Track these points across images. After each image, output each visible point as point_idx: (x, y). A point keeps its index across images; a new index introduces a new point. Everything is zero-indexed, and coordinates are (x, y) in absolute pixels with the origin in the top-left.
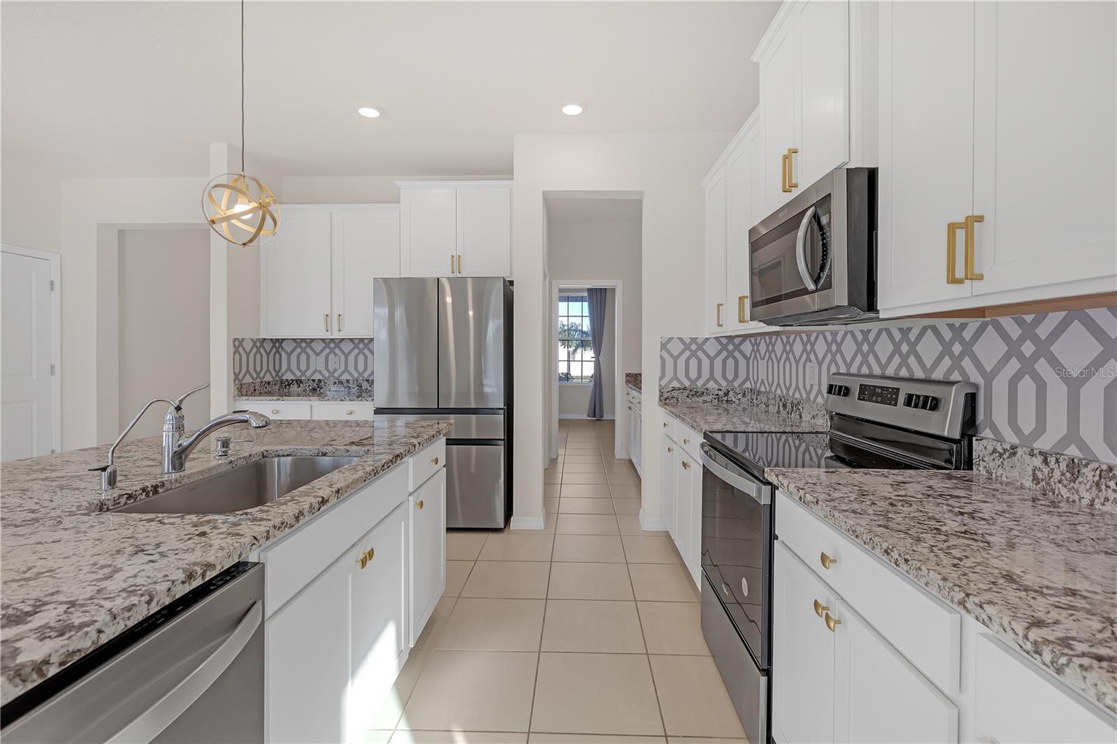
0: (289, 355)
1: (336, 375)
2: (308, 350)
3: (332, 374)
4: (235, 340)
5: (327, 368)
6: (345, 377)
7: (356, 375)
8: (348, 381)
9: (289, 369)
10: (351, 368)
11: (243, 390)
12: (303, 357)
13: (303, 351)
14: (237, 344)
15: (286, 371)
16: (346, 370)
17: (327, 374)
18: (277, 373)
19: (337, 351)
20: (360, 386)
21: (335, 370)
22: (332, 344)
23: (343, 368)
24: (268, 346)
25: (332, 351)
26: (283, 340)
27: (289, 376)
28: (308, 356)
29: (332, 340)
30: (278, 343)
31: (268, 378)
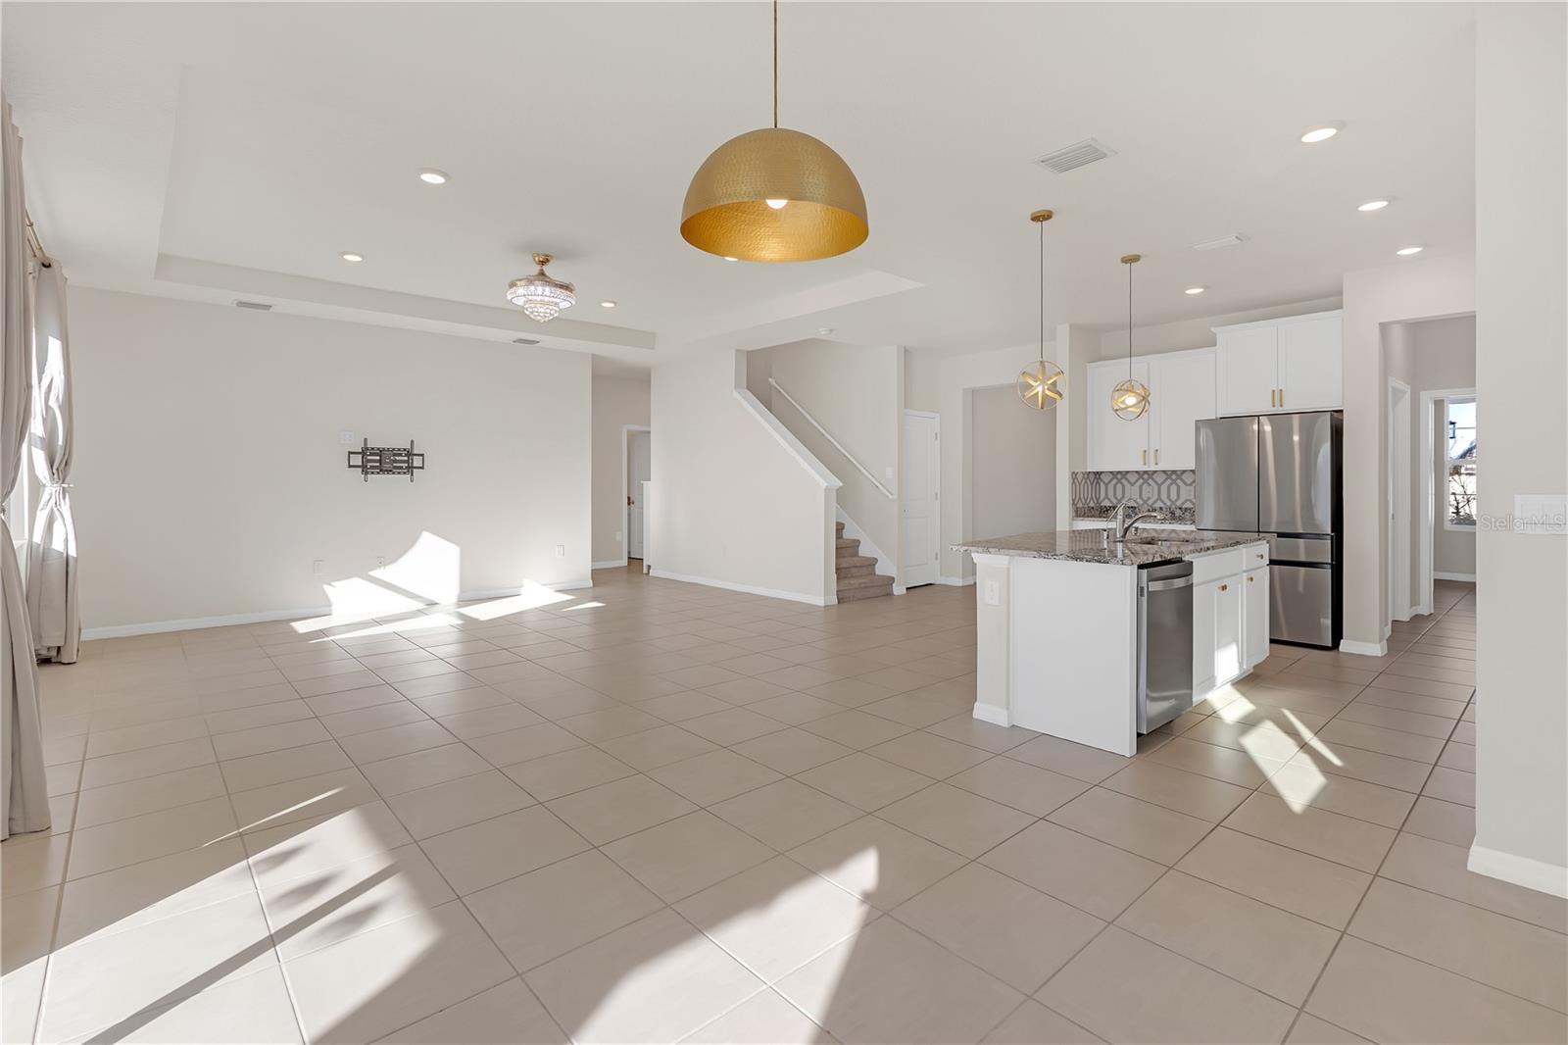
0: (1107, 485)
1: (1150, 502)
2: (1124, 481)
3: (1145, 502)
4: (1073, 473)
5: (1140, 497)
6: (1159, 504)
7: (1169, 503)
8: (1161, 508)
9: (1106, 497)
10: (1164, 496)
11: (1080, 513)
12: (1119, 486)
13: (1119, 481)
14: (1074, 475)
15: (1104, 499)
16: (1159, 498)
17: (1141, 502)
18: (1097, 500)
19: (1150, 481)
20: (1173, 513)
21: (1149, 499)
22: (1146, 476)
23: (1156, 497)
24: (1092, 477)
25: (1146, 481)
26: (1101, 472)
27: (1106, 503)
28: (1123, 486)
29: (1146, 472)
30: (1098, 474)
31: (1092, 505)
